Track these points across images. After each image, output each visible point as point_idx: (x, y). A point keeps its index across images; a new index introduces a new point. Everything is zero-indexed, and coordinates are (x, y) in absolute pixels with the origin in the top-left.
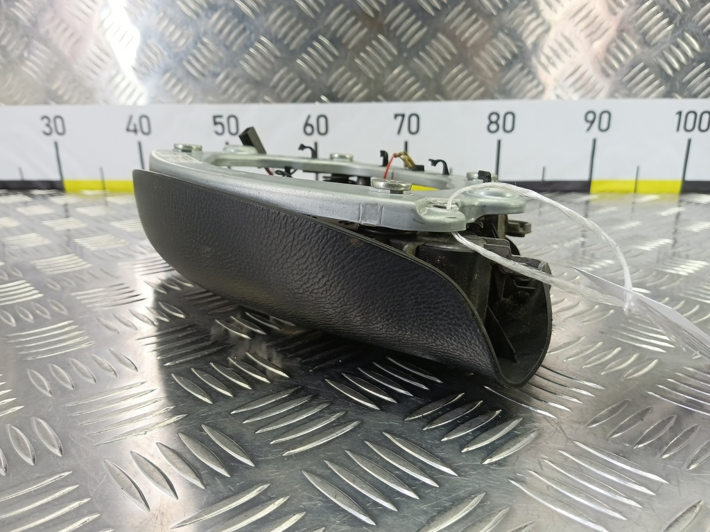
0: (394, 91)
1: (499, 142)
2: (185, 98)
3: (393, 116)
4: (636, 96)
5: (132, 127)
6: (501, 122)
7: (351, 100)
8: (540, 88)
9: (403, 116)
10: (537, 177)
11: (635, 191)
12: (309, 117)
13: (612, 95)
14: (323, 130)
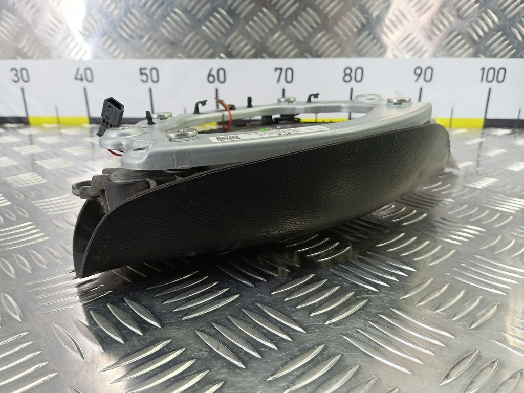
0: (275, 50)
1: (352, 89)
2: (119, 54)
3: (273, 70)
5: (79, 77)
6: (353, 75)
7: (243, 57)
8: (382, 50)
9: (281, 69)
11: (450, 126)
12: (211, 70)
13: (435, 55)
14: (222, 79)
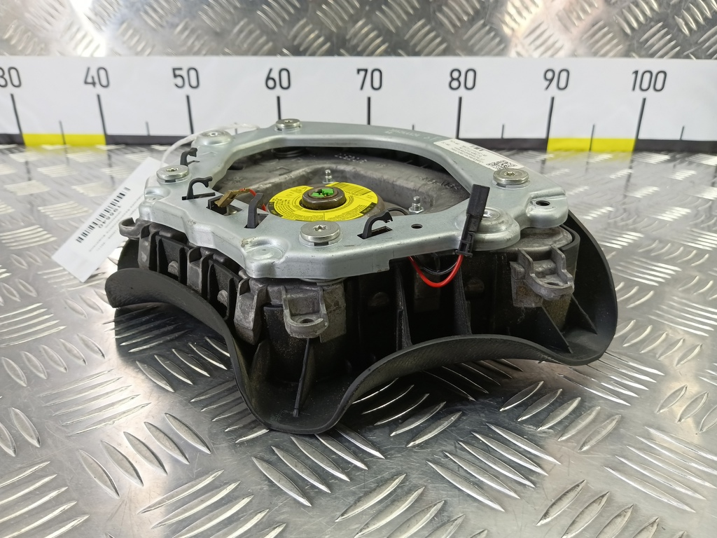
0: (357, 45)
1: (460, 99)
2: (143, 50)
3: (356, 71)
4: (595, 54)
5: (90, 80)
6: (462, 79)
7: (313, 54)
8: (502, 46)
9: (366, 71)
10: (496, 135)
11: (590, 149)
12: (271, 70)
13: (574, 54)
14: (285, 84)
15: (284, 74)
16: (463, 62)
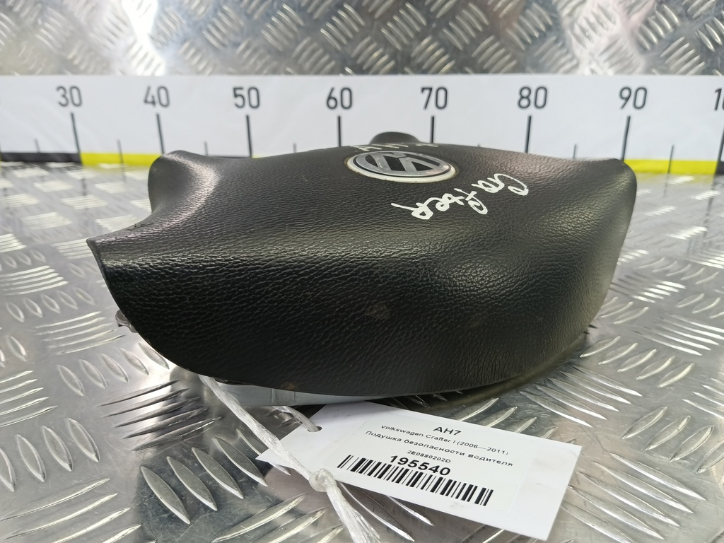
0: (422, 63)
1: (530, 118)
2: (205, 69)
3: (420, 90)
4: (673, 72)
5: (150, 99)
6: (532, 97)
7: (376, 73)
8: (575, 62)
9: (431, 89)
10: (569, 154)
11: (669, 171)
12: (332, 90)
13: (648, 71)
14: (346, 103)
15: (346, 94)
16: (532, 80)
